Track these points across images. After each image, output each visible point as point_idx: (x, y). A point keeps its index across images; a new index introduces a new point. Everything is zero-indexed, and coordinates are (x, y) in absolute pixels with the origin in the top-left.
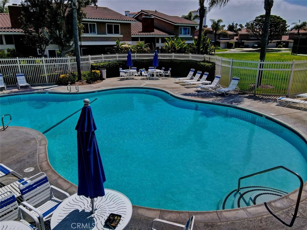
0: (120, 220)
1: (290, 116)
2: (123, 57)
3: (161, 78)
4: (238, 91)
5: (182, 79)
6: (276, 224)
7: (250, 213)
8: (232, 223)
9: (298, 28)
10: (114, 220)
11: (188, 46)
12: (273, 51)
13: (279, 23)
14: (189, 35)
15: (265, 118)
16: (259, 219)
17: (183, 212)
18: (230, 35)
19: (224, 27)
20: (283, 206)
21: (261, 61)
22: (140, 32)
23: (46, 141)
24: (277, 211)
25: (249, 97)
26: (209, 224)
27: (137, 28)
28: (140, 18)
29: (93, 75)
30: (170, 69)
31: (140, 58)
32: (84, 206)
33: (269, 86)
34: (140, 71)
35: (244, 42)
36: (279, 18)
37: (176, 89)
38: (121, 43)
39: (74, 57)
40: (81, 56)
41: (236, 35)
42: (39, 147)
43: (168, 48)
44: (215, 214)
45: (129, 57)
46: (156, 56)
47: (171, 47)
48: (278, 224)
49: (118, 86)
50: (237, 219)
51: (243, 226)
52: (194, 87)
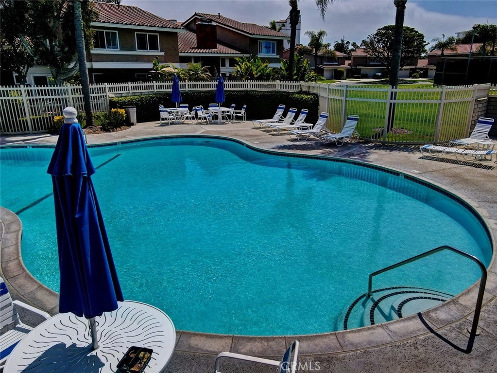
0: (149, 359)
1: (443, 174)
2: (165, 87)
3: (229, 122)
4: (356, 138)
5: (265, 122)
6: (442, 350)
7: (395, 333)
8: (365, 352)
9: (441, 46)
10: (137, 359)
11: (273, 71)
12: (406, 82)
13: (412, 39)
14: (274, 54)
15: (403, 177)
16: (412, 342)
17: (274, 339)
18: (339, 58)
19: (329, 46)
20: (450, 317)
21: (393, 88)
22: (193, 48)
23: (20, 225)
24: (441, 327)
25: (376, 147)
26: (323, 357)
27: (187, 42)
28: (193, 26)
29: (114, 116)
30: (245, 106)
31: (194, 89)
32: (78, 337)
33: (406, 131)
34: (194, 110)
35: (360, 69)
36: (412, 30)
37: (256, 138)
38: (161, 65)
39: (79, 85)
40: (92, 85)
41: (348, 58)
42: (5, 235)
43: (240, 74)
44: (333, 337)
45: (175, 87)
46: (220, 86)
47: (246, 73)
48: (446, 349)
49: (157, 134)
50: (373, 345)
51: (385, 357)
52: (285, 134)
